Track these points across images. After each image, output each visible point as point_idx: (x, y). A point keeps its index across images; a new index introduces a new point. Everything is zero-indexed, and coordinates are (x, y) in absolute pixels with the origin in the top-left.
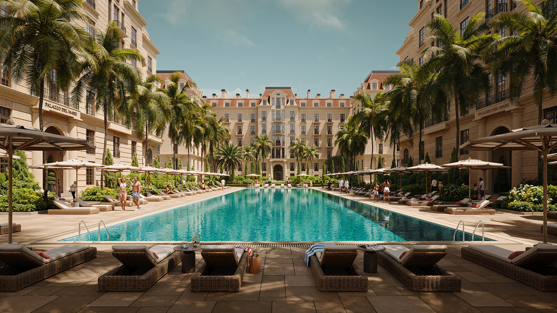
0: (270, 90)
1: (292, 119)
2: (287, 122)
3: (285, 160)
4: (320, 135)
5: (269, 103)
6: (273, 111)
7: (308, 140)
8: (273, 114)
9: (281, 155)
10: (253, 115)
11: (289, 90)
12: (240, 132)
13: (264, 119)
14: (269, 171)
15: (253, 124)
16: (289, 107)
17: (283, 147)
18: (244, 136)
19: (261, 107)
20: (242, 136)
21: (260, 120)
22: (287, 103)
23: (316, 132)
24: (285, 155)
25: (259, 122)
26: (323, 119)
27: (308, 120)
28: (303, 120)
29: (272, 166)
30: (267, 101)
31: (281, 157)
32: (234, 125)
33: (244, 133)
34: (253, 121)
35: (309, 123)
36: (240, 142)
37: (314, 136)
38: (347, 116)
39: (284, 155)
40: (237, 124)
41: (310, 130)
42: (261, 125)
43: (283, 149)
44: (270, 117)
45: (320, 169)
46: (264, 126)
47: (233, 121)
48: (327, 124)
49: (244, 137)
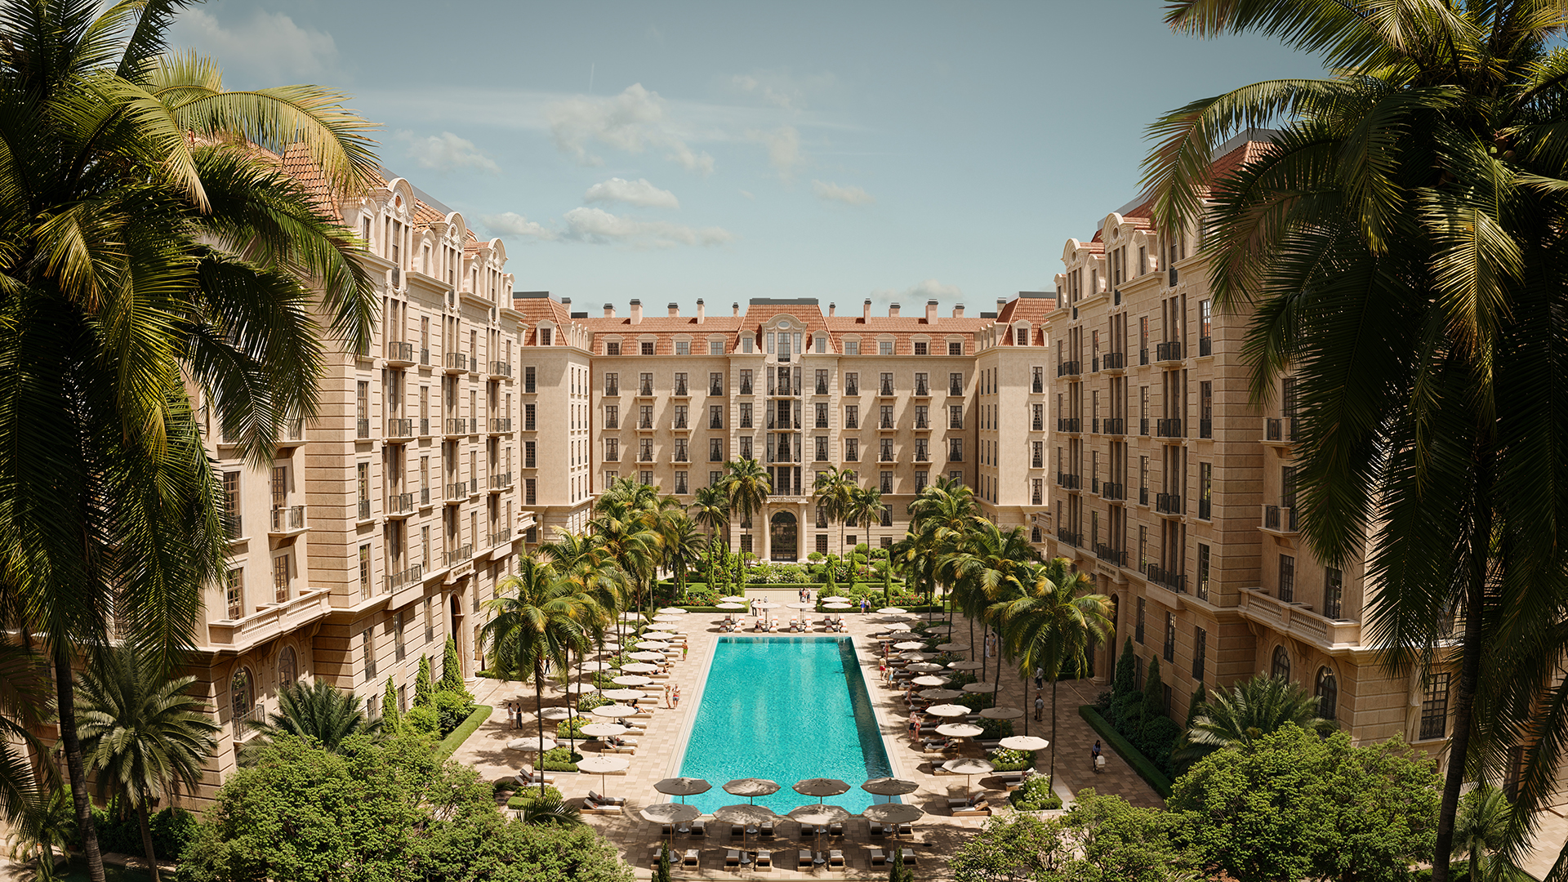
0: (762, 307)
1: (822, 389)
2: (809, 397)
3: (804, 501)
4: (897, 432)
5: (760, 348)
6: (770, 368)
7: (863, 444)
8: (770, 377)
9: (792, 485)
10: (716, 378)
11: (813, 307)
12: (682, 423)
13: (746, 389)
14: (759, 529)
15: (717, 401)
16: (812, 357)
17: (797, 464)
18: (692, 433)
19: (738, 357)
20: (686, 433)
21: (735, 392)
22: (808, 348)
23: (887, 422)
24: (802, 486)
25: (732, 397)
26: (905, 388)
27: (864, 389)
28: (852, 391)
29: (766, 516)
30: (755, 342)
31: (792, 491)
32: (665, 405)
33: (692, 425)
34: (716, 391)
35: (867, 398)
36: (682, 451)
37: (879, 434)
38: (969, 378)
39: (800, 486)
40: (673, 401)
41: (868, 416)
42: (739, 407)
43: (798, 470)
44: (762, 384)
45: (895, 520)
46: (747, 409)
47: (664, 392)
48: (914, 401)
49: (691, 436)
